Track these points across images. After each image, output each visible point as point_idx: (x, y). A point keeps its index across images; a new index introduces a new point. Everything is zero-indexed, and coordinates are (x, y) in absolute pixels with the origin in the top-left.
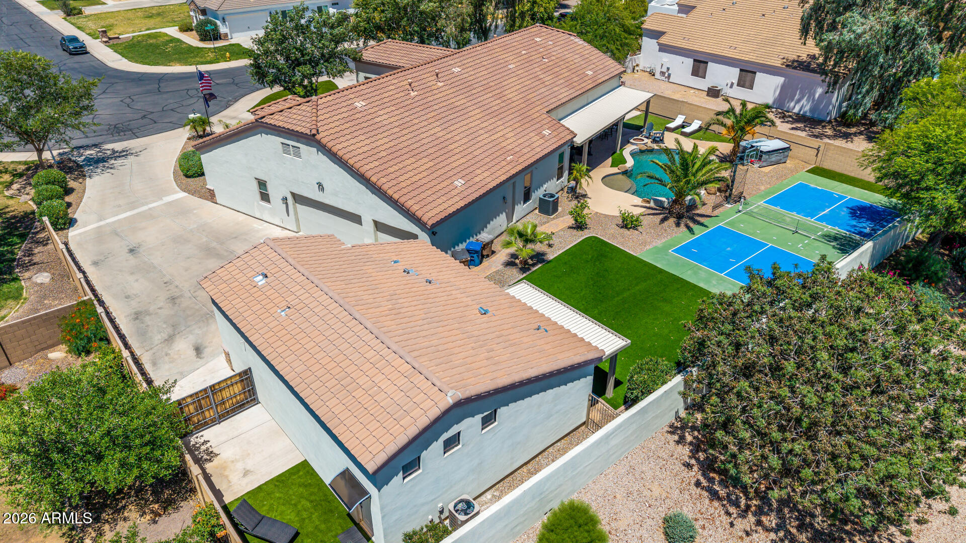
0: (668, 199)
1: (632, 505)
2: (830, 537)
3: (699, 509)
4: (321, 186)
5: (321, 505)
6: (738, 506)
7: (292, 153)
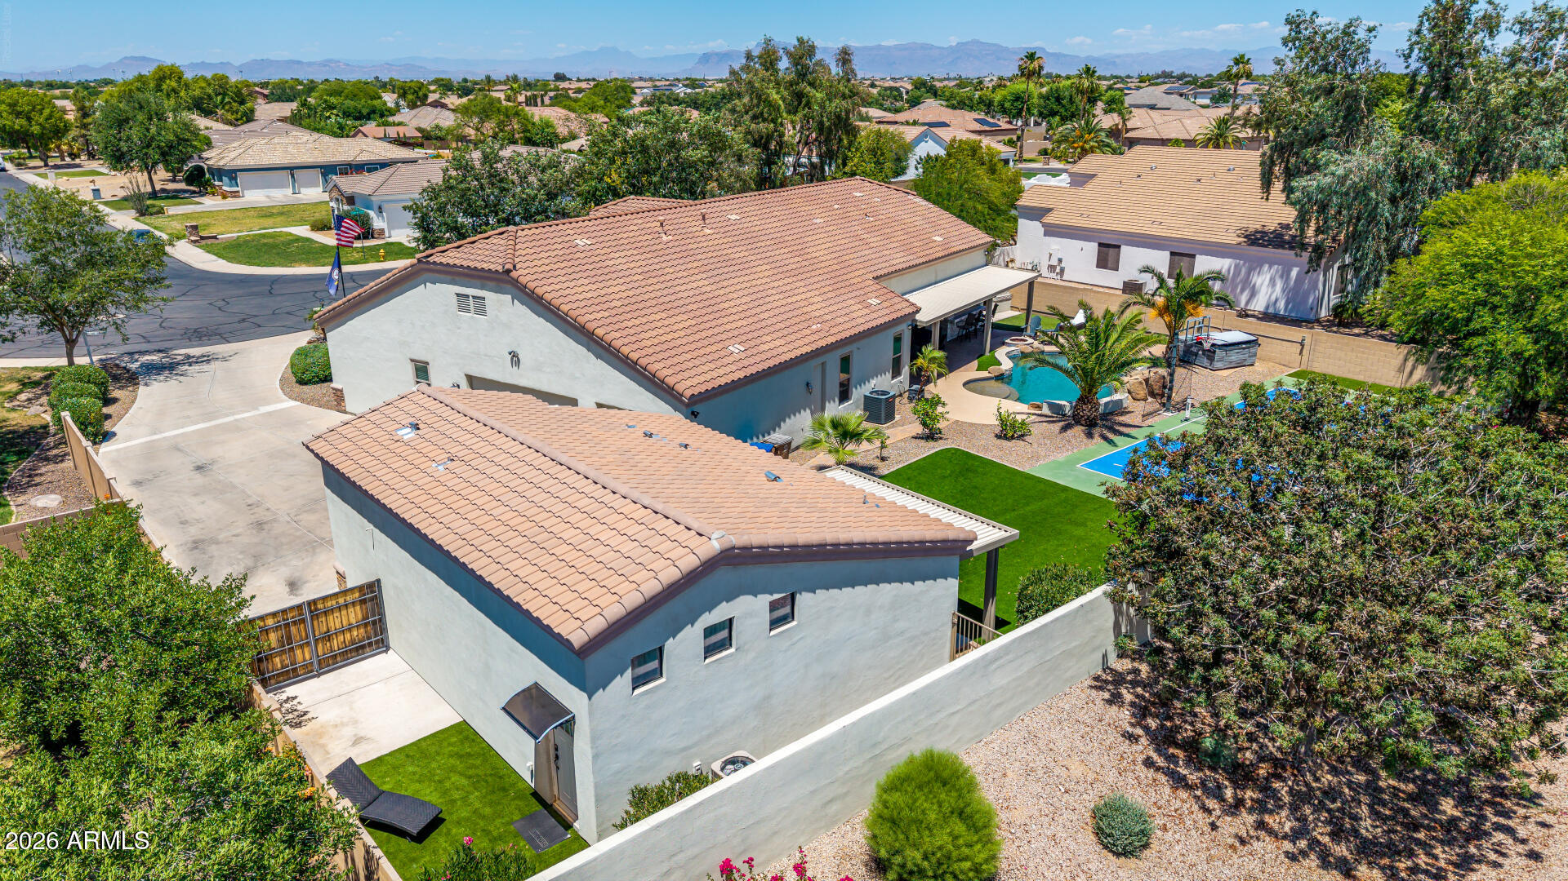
0: (1070, 403)
1: (1037, 788)
2: (1390, 849)
3: (1153, 800)
4: (515, 358)
5: (486, 782)
6: (1221, 799)
7: (472, 309)
